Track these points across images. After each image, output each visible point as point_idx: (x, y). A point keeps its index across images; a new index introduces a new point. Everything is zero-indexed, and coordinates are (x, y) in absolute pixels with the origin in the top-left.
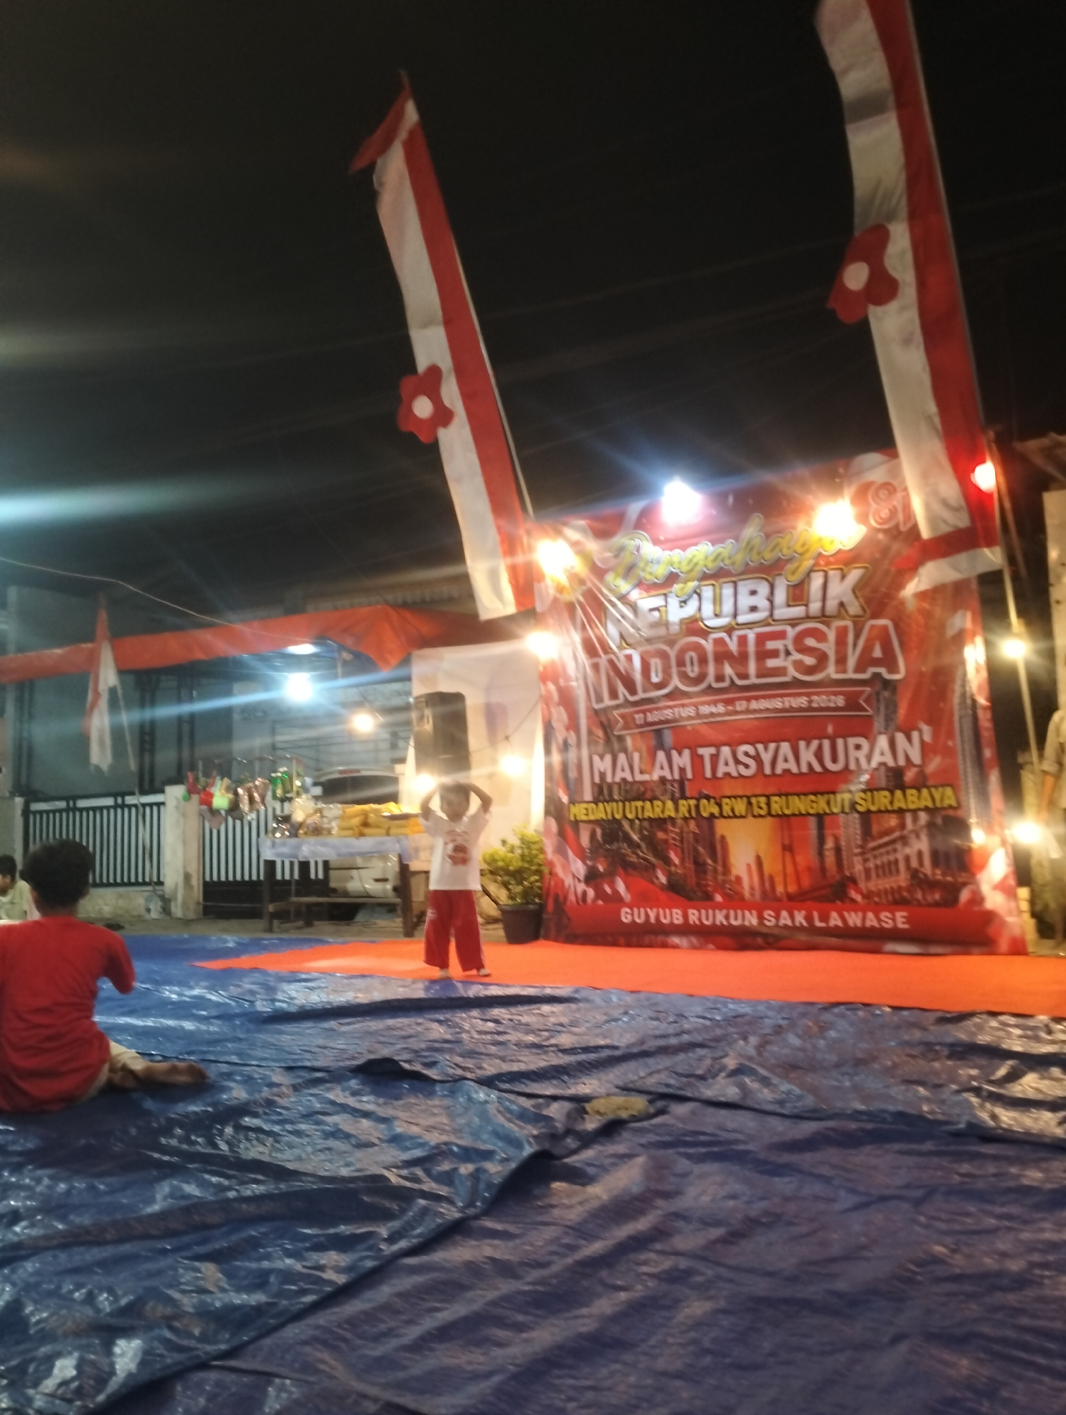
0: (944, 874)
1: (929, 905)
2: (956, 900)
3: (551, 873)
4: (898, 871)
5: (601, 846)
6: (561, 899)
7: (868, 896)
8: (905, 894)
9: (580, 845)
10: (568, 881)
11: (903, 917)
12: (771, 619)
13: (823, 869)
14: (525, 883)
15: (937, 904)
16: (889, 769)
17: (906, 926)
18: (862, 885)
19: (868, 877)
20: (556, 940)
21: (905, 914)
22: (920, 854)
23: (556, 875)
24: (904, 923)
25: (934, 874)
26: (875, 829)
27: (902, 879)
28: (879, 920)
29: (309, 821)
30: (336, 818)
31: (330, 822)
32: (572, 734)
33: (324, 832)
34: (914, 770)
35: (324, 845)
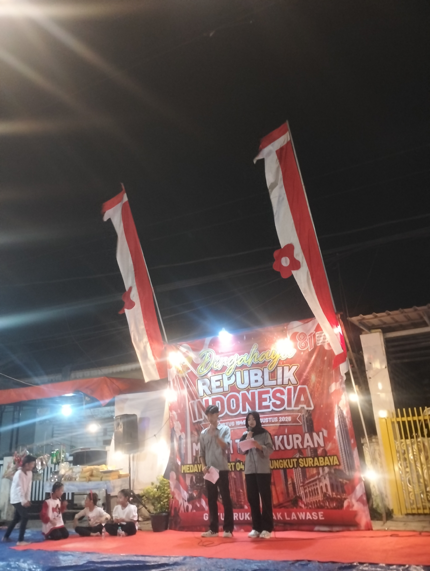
0: (336, 495)
1: (331, 509)
2: (342, 506)
3: (173, 498)
4: (318, 493)
5: (195, 485)
6: (177, 510)
7: (306, 505)
8: (322, 504)
9: (186, 484)
10: (181, 501)
11: (321, 514)
12: (263, 385)
13: (288, 493)
14: (162, 503)
15: (334, 508)
16: (311, 449)
17: (323, 518)
18: (304, 500)
19: (306, 496)
20: (175, 529)
21: (322, 513)
22: (326, 485)
23: (175, 498)
24: (322, 517)
25: (332, 495)
26: (308, 475)
27: (320, 497)
28: (312, 516)
29: (66, 474)
30: (79, 472)
31: (76, 475)
32: (183, 433)
33: (74, 479)
34: (322, 449)
35: (73, 485)
